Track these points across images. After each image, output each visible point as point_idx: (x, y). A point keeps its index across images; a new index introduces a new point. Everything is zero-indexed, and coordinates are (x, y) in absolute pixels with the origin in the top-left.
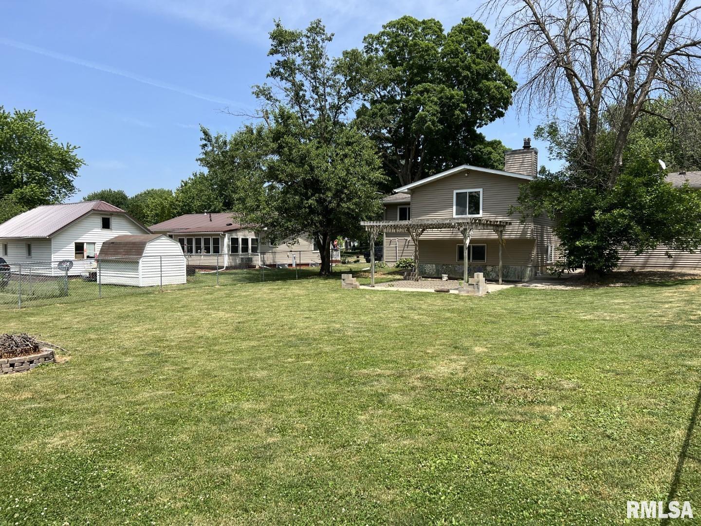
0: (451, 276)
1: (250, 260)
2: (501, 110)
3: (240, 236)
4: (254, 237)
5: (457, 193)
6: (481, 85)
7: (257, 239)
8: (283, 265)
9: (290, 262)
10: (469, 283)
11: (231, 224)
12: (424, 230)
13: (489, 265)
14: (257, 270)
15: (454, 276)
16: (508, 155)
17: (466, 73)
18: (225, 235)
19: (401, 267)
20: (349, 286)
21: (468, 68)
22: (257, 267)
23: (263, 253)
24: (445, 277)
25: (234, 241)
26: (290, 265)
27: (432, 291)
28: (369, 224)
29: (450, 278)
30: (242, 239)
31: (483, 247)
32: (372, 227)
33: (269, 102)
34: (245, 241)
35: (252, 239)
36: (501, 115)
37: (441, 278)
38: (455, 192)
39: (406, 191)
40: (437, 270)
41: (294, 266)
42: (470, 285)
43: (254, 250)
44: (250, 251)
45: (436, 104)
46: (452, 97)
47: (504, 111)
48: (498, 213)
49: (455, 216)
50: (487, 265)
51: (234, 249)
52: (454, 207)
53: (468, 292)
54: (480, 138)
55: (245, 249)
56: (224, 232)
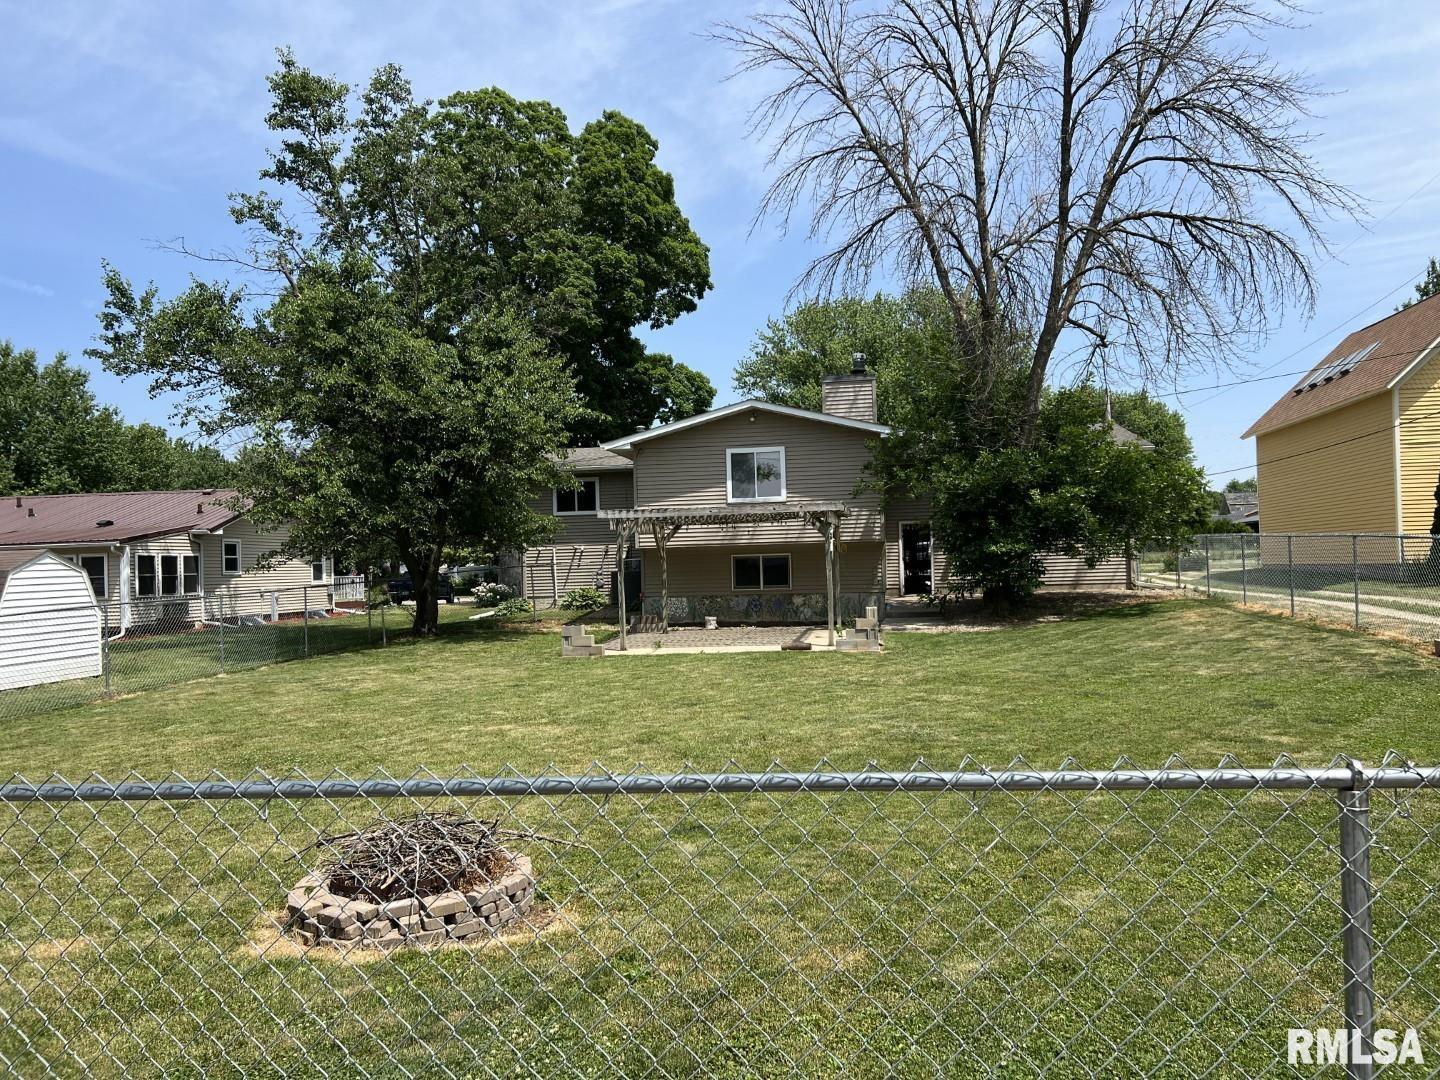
0: (722, 618)
1: (183, 608)
3: (156, 550)
4: (190, 554)
5: (733, 455)
7: (196, 558)
8: (250, 618)
9: (267, 610)
10: (859, 627)
12: (678, 527)
13: (798, 595)
14: (198, 632)
15: (727, 619)
16: (828, 384)
18: (121, 550)
22: (197, 625)
23: (209, 592)
24: (712, 622)
25: (146, 563)
26: (267, 617)
27: (778, 648)
28: (617, 516)
29: (721, 624)
30: (163, 558)
31: (786, 559)
34: (169, 563)
35: (185, 557)
37: (703, 625)
38: (729, 452)
40: (690, 608)
41: (275, 618)
42: (858, 631)
43: (191, 585)
44: (181, 590)
47: (696, 300)
49: (731, 500)
50: (792, 595)
51: (147, 586)
52: (729, 484)
53: (856, 646)
55: (170, 586)
56: (122, 541)
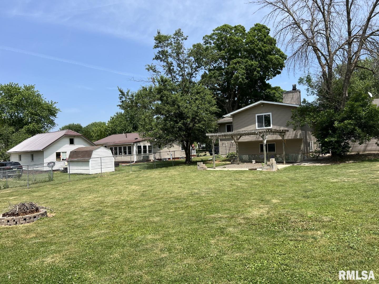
0: (257, 161)
1: (148, 157)
2: (279, 70)
3: (142, 144)
4: (150, 145)
5: (258, 116)
6: (267, 58)
7: (151, 146)
8: (165, 159)
9: (169, 157)
10: (268, 164)
11: (137, 139)
12: (241, 136)
13: (278, 154)
15: (259, 161)
16: (284, 94)
17: (259, 52)
18: (134, 144)
19: (230, 157)
20: (202, 169)
21: (260, 49)
22: (152, 161)
23: (155, 153)
24: (254, 161)
25: (139, 147)
26: (169, 159)
27: (248, 169)
28: (211, 135)
29: (256, 162)
30: (143, 146)
31: (274, 144)
32: (212, 136)
33: (155, 73)
34: (145, 147)
35: (149, 146)
36: (279, 73)
37: (252, 162)
38: (257, 115)
39: (230, 116)
40: (249, 157)
41: (171, 159)
42: (268, 165)
43: (150, 151)
44: (148, 152)
45: (243, 69)
46: (252, 65)
47: (281, 71)
48: (280, 126)
49: (257, 128)
50: (276, 154)
51: (139, 152)
52: (257, 124)
53: (267, 169)
54: (268, 86)
55: (145, 152)
56: (134, 143)
